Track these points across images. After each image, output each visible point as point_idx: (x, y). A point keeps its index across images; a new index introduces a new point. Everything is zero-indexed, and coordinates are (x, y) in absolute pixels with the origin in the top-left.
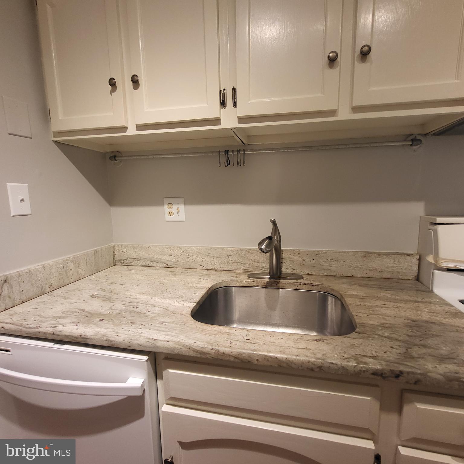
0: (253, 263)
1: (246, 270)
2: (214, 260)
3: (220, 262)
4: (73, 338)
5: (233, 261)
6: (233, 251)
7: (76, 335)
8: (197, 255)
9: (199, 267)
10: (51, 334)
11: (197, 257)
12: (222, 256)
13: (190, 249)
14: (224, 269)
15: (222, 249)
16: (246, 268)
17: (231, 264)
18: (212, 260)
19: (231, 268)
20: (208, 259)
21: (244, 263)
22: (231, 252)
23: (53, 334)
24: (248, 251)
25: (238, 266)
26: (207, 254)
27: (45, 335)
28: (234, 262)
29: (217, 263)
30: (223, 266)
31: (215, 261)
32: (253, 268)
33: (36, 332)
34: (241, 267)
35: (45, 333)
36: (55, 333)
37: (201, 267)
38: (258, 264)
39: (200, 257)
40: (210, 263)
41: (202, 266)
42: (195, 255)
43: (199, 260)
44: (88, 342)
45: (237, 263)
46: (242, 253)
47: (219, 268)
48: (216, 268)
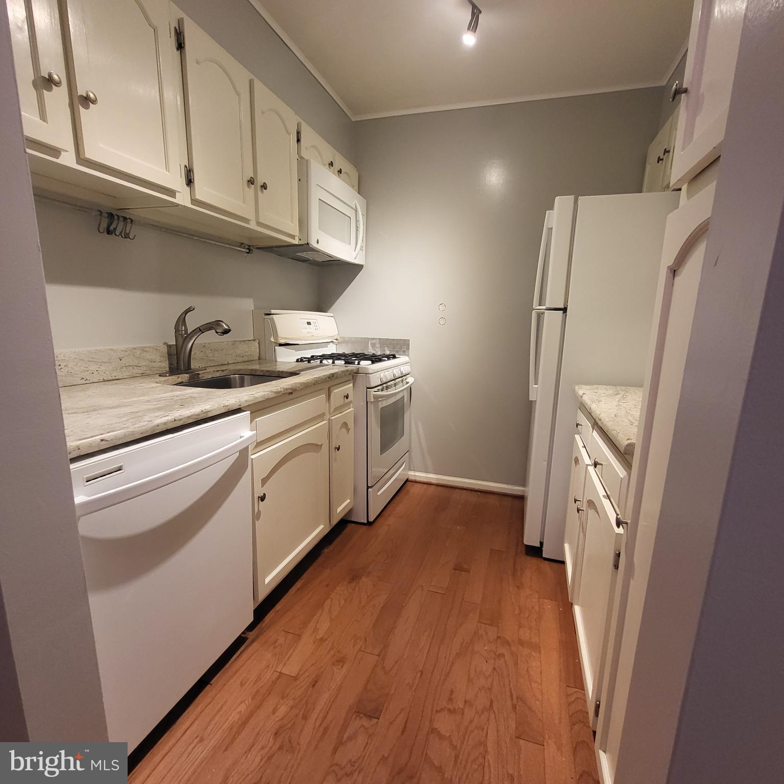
0: (150, 363)
1: (143, 373)
2: (101, 367)
3: (110, 368)
4: (196, 417)
5: (127, 365)
6: (126, 352)
7: (198, 412)
8: (74, 364)
9: (80, 381)
10: (172, 422)
11: (75, 367)
12: (112, 360)
13: (62, 356)
14: (117, 378)
15: (112, 350)
16: (142, 372)
17: (125, 369)
18: (99, 368)
19: (125, 375)
20: (93, 367)
21: (140, 365)
22: (123, 352)
23: (175, 420)
24: (143, 350)
25: (133, 371)
26: (91, 360)
27: (165, 426)
28: (129, 366)
29: (106, 370)
30: (115, 374)
31: (103, 368)
32: (150, 370)
33: (154, 427)
34: (138, 371)
35: (165, 424)
36: (176, 419)
37: (83, 381)
38: (155, 364)
39: (80, 366)
40: (96, 373)
41: (85, 379)
42: (72, 364)
43: (79, 370)
44: (210, 415)
45: (131, 366)
46: (136, 352)
47: (110, 378)
48: (106, 379)
